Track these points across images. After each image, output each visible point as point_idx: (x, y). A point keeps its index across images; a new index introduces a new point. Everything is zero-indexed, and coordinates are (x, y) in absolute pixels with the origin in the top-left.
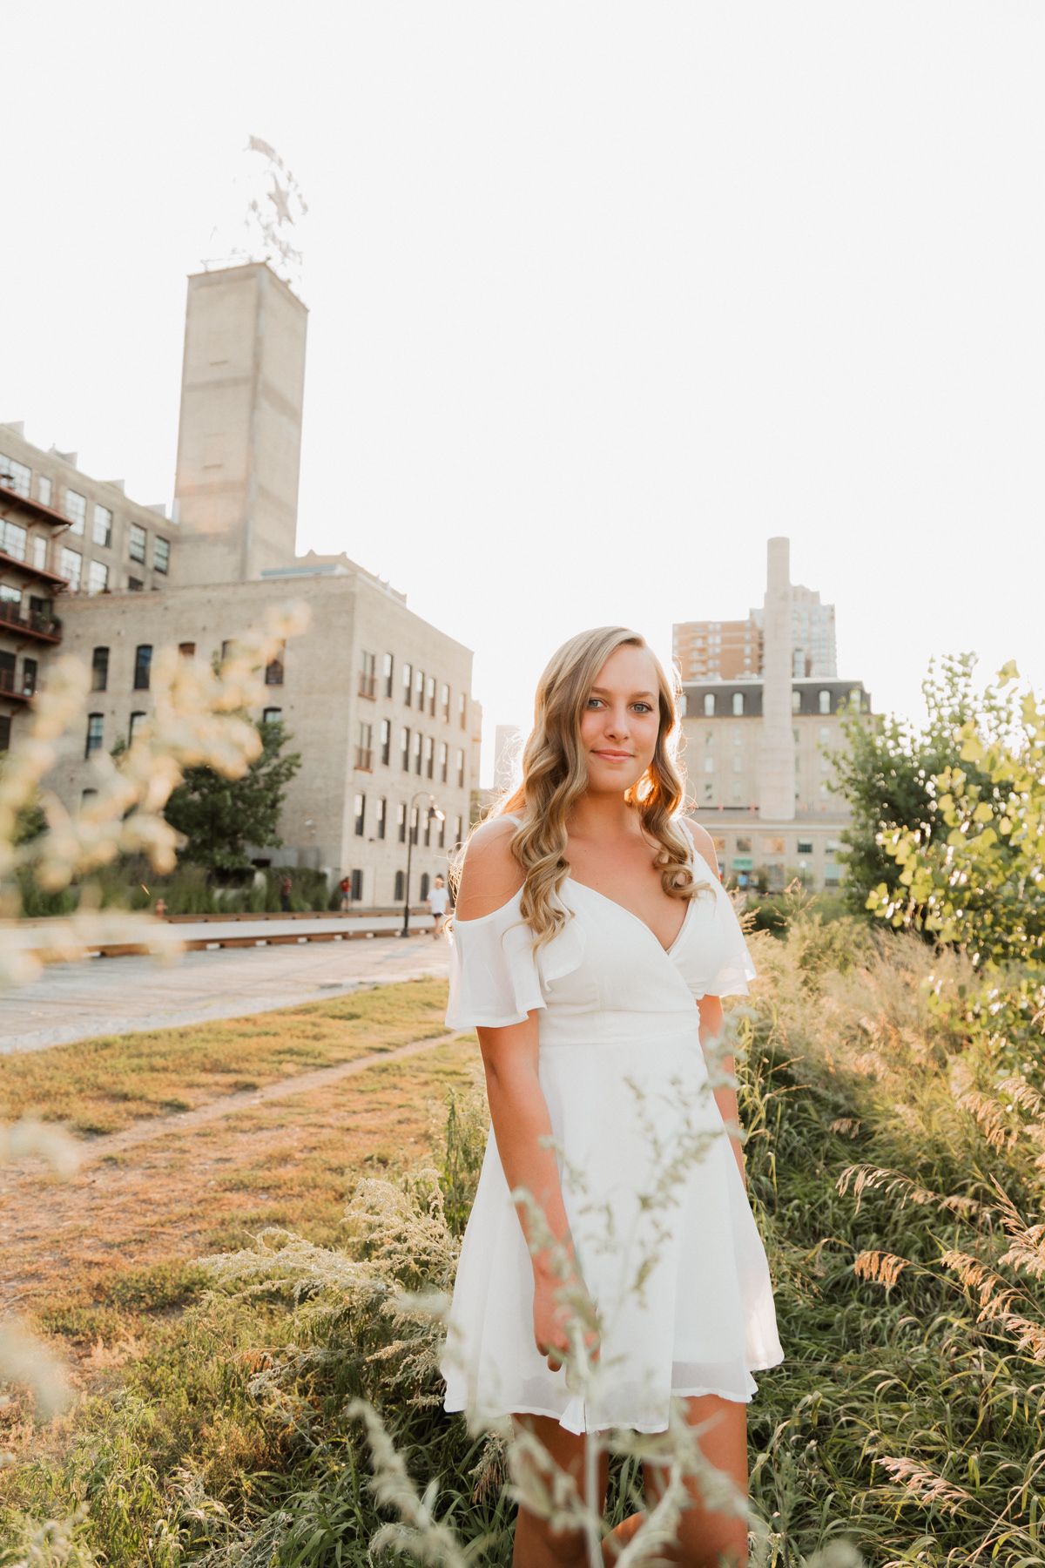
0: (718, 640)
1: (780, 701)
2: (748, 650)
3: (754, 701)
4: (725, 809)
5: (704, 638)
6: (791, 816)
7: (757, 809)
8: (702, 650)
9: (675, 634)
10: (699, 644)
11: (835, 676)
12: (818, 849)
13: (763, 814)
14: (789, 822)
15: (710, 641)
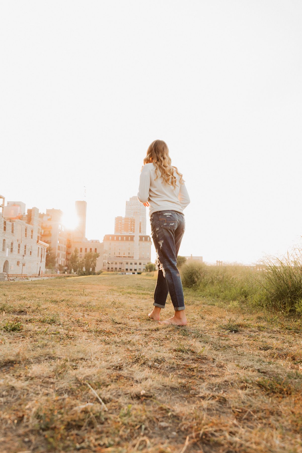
0: (124, 221)
1: (137, 239)
2: (129, 224)
3: (132, 238)
4: (128, 257)
5: (121, 221)
6: (138, 259)
7: (133, 257)
8: (121, 223)
9: (115, 219)
10: (120, 222)
11: (146, 234)
12: (142, 264)
13: (134, 258)
14: (138, 260)
15: (122, 221)
